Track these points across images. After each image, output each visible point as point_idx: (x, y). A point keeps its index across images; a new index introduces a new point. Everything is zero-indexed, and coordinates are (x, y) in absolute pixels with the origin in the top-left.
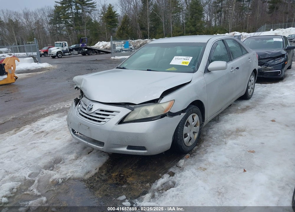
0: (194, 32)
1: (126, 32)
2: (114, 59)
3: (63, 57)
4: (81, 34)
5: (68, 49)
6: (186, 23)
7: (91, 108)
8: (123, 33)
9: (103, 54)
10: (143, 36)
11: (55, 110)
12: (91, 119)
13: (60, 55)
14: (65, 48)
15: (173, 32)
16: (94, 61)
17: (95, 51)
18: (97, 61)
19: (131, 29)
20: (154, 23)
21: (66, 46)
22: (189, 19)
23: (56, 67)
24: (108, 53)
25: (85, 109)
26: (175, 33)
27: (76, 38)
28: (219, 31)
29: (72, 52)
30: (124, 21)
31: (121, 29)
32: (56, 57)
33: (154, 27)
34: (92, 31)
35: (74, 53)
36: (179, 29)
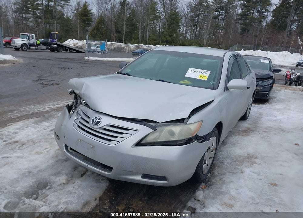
0: (170, 42)
1: (100, 32)
2: (88, 60)
3: (28, 50)
4: (50, 28)
5: (35, 43)
6: (162, 33)
7: (97, 122)
8: (97, 34)
9: (74, 52)
10: (118, 39)
11: (28, 114)
12: (97, 135)
13: (25, 48)
14: (32, 41)
15: (148, 40)
16: (66, 59)
17: (65, 48)
18: (68, 59)
19: (105, 31)
20: (130, 27)
21: (33, 39)
22: (166, 29)
23: (21, 60)
24: (79, 52)
25: (88, 122)
26: (151, 41)
27: (44, 32)
28: (194, 44)
29: (39, 47)
30: (99, 22)
31: (94, 29)
32: (20, 50)
33: (130, 31)
34: (63, 27)
35: (41, 48)
36: (155, 37)
